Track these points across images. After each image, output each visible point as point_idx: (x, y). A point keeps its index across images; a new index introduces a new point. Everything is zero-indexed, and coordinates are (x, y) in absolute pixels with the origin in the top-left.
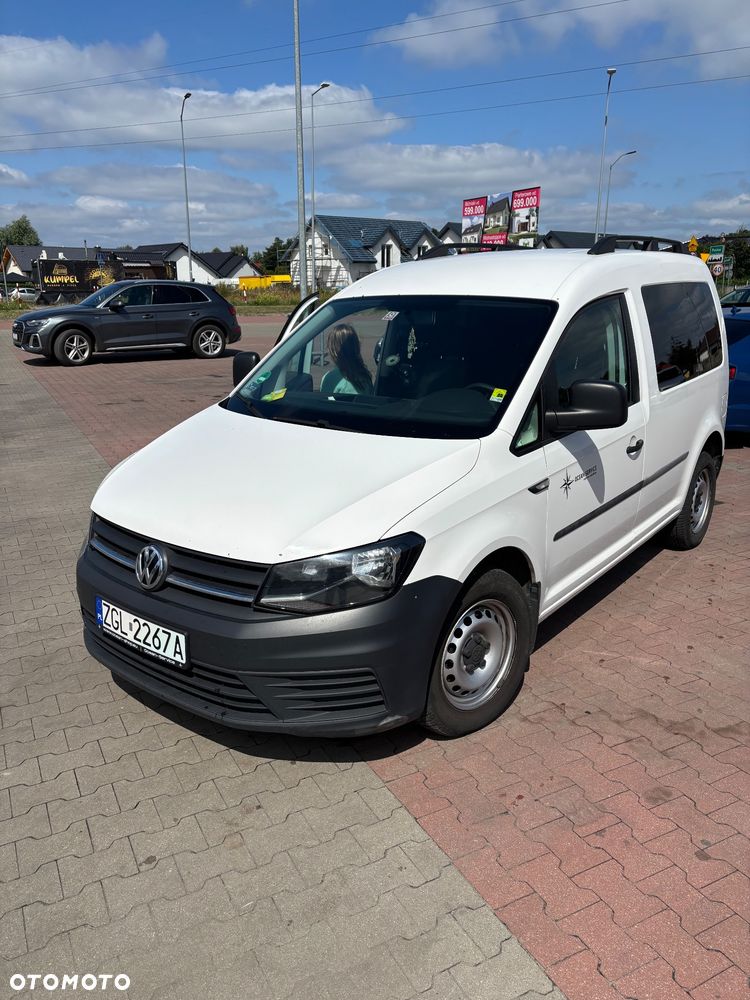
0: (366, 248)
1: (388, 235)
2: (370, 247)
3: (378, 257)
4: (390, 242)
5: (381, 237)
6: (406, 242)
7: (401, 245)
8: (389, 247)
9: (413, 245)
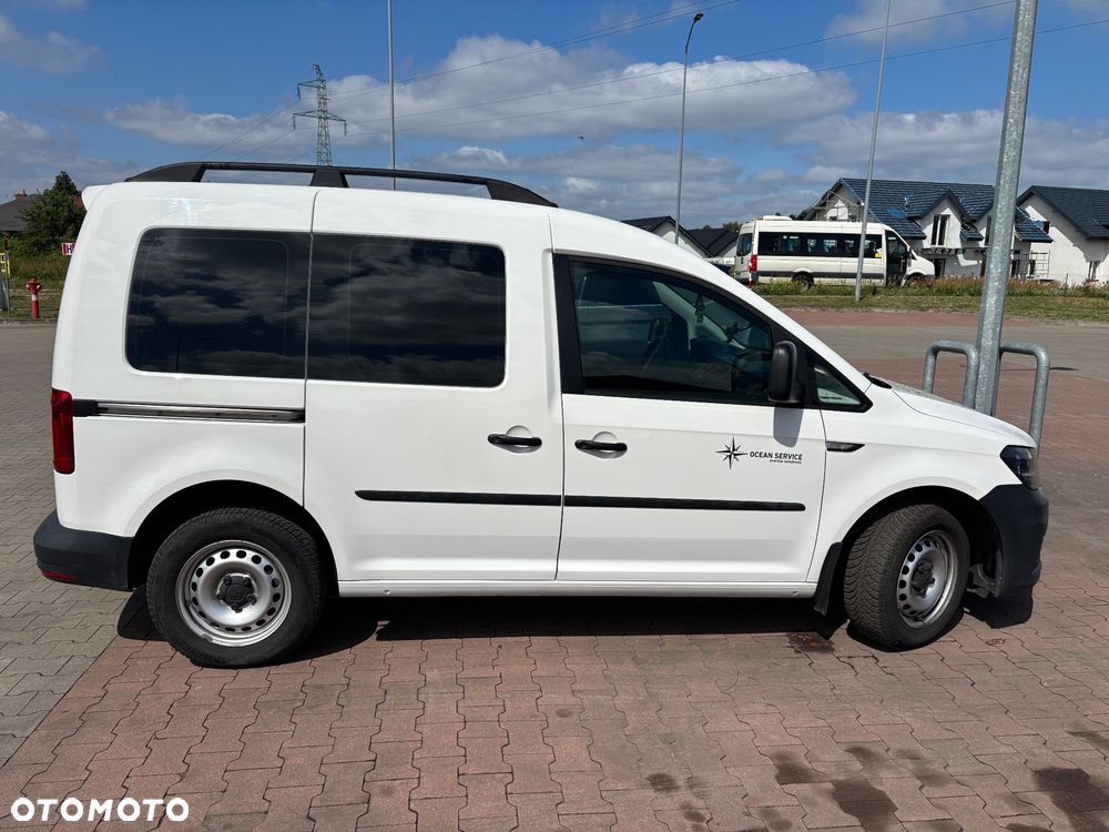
0: (912, 219)
1: (946, 202)
2: (918, 218)
3: (928, 231)
4: (948, 211)
5: (937, 204)
6: (971, 211)
7: (962, 216)
8: (945, 218)
9: (981, 216)
